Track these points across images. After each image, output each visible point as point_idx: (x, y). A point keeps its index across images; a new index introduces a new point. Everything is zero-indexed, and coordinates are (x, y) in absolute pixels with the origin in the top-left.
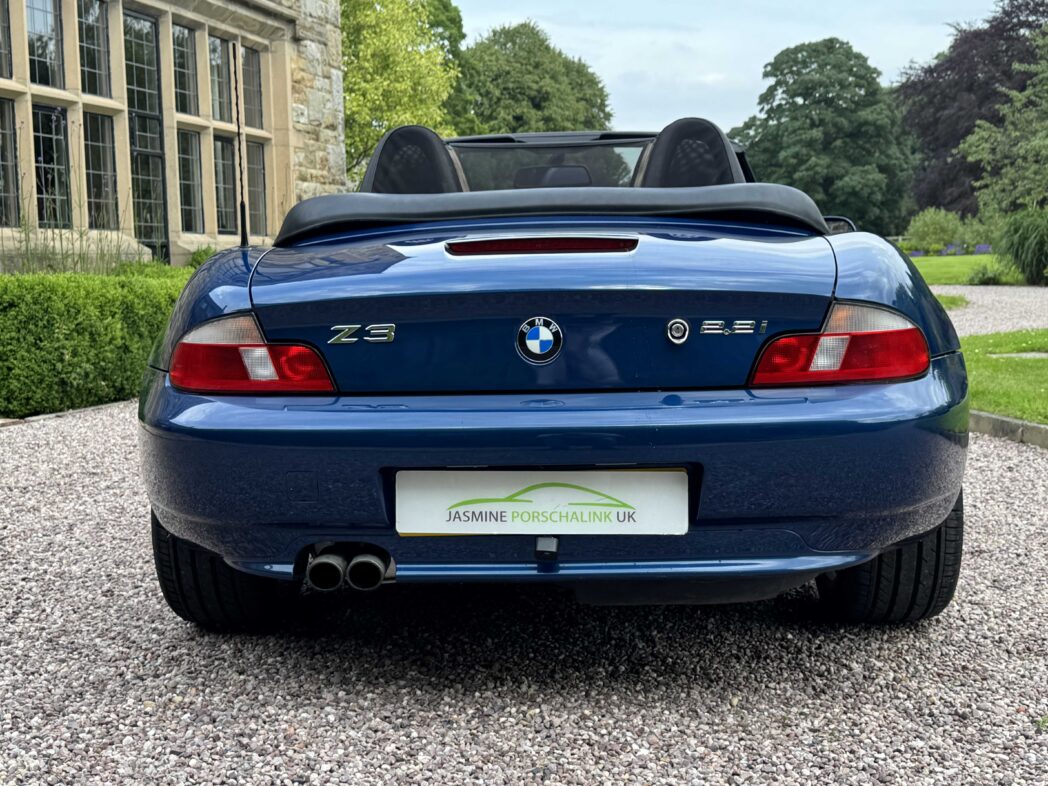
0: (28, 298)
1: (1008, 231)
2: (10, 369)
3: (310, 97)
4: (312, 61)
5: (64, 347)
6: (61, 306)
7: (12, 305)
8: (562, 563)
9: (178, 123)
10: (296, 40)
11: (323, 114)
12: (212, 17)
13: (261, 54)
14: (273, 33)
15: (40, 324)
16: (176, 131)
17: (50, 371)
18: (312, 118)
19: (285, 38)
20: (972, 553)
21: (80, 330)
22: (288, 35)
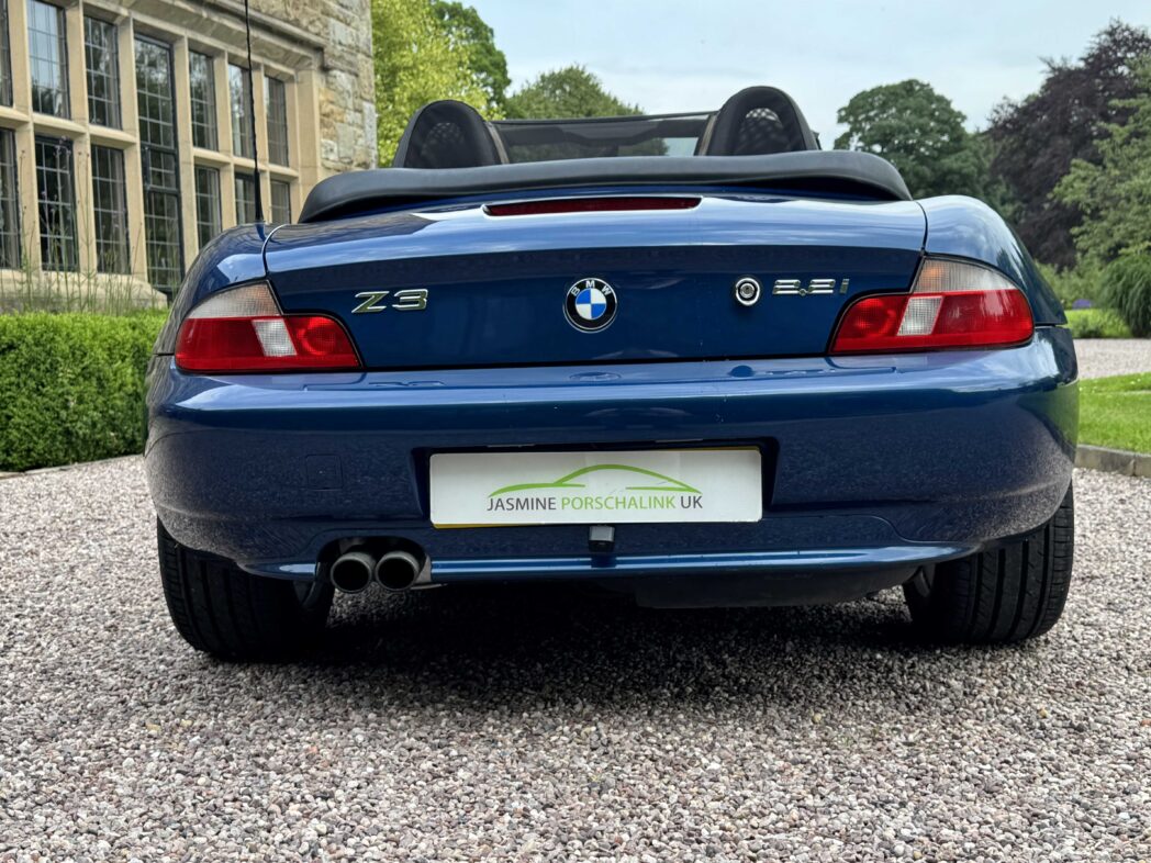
0: (29, 338)
1: (1111, 279)
2: (9, 418)
3: (340, 132)
4: (342, 93)
5: (68, 393)
6: (65, 347)
7: (11, 347)
8: (619, 556)
9: (196, 158)
10: (325, 69)
11: (355, 150)
12: (232, 43)
13: (287, 86)
14: (298, 62)
15: (42, 367)
16: (193, 167)
17: (53, 419)
18: (342, 155)
19: (313, 67)
20: (1083, 579)
21: (86, 374)
22: (315, 65)
